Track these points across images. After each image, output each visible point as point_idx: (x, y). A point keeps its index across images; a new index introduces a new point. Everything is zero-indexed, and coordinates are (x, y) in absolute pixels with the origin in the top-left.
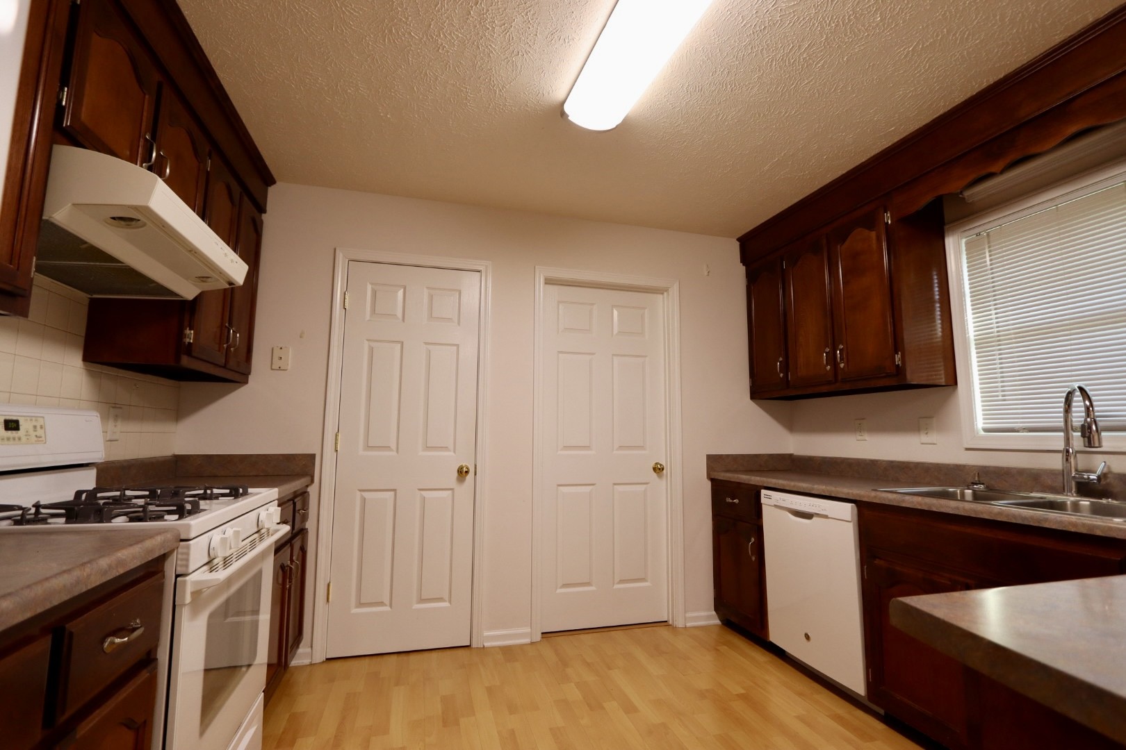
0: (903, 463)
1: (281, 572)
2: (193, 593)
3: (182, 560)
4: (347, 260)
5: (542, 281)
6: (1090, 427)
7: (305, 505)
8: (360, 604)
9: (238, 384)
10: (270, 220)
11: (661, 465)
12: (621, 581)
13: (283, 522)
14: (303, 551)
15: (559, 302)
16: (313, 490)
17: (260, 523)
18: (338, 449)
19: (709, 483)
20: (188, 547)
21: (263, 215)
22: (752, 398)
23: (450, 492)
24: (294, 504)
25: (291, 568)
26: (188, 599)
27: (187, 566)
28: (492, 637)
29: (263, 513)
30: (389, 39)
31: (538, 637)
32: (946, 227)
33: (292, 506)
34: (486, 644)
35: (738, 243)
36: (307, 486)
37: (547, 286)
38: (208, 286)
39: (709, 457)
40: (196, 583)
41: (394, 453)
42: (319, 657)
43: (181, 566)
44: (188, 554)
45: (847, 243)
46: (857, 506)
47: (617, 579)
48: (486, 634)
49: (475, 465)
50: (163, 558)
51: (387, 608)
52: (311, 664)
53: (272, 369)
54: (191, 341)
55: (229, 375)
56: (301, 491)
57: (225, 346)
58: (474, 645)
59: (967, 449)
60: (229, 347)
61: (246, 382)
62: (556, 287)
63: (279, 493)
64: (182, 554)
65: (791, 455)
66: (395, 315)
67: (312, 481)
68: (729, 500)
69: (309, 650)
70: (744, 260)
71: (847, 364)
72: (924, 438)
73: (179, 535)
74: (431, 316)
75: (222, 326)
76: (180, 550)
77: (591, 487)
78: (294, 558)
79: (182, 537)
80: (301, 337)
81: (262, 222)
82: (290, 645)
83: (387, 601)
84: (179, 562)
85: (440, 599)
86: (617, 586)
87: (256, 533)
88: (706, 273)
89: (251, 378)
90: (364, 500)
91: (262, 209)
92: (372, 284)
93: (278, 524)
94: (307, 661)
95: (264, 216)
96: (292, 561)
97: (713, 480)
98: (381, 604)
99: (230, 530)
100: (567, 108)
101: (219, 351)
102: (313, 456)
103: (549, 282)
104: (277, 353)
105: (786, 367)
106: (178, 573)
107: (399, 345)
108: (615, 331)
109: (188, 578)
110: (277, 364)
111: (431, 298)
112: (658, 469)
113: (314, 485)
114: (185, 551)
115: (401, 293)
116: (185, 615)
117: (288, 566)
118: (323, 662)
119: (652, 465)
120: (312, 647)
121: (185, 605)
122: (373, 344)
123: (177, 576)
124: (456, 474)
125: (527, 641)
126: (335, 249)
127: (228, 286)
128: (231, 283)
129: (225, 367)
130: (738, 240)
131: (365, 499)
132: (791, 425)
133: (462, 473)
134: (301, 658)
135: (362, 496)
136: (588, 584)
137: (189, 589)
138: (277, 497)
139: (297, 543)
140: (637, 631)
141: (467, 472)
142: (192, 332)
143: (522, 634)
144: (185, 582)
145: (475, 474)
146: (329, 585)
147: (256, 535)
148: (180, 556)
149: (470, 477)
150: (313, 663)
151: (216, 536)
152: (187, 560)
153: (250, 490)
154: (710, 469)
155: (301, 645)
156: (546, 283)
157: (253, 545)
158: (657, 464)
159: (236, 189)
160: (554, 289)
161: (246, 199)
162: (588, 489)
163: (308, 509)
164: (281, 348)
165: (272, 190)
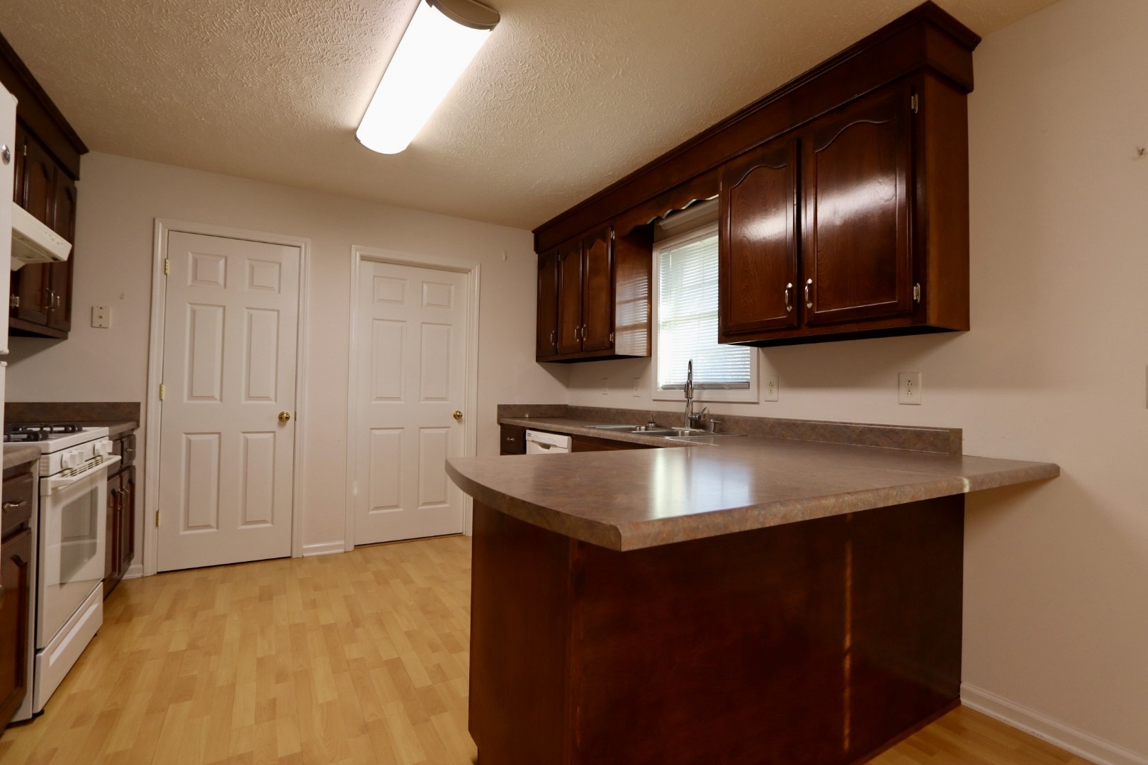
0: (622, 410)
1: (112, 496)
2: (53, 489)
3: (44, 467)
4: (167, 230)
5: (358, 258)
6: (688, 386)
7: (132, 443)
8: (188, 527)
9: (57, 340)
10: (83, 187)
11: (460, 413)
12: (424, 504)
13: (114, 453)
14: (132, 484)
15: (374, 276)
16: (138, 434)
17: (96, 451)
18: (163, 398)
19: (499, 427)
20: (48, 459)
21: (76, 182)
22: (537, 361)
23: (272, 434)
24: (122, 443)
25: (121, 494)
26: (50, 492)
27: (48, 471)
28: (310, 549)
29: (98, 444)
30: (199, 74)
31: (352, 548)
32: (654, 244)
33: (120, 445)
34: (305, 555)
35: (533, 235)
36: (133, 430)
37: (363, 262)
38: (31, 261)
39: (499, 406)
40: (55, 482)
41: (218, 402)
42: (150, 570)
43: (44, 471)
44: (48, 463)
45: (593, 248)
46: (573, 439)
47: (421, 502)
48: (305, 547)
49: (295, 413)
50: (30, 464)
51: (215, 530)
52: (143, 577)
53: (92, 326)
54: (18, 306)
55: (49, 332)
56: (126, 434)
57: (47, 307)
58: (294, 556)
59: (654, 400)
60: (50, 309)
61: (66, 338)
62: (372, 264)
63: (110, 431)
64: (43, 463)
65: (567, 405)
66: (217, 282)
67: (138, 426)
68: (508, 439)
69: (140, 566)
70: (537, 249)
71: (588, 338)
72: (635, 393)
73: (40, 451)
74: (252, 284)
75: (42, 290)
76: (42, 460)
77: (400, 430)
78: (124, 487)
79: (43, 452)
80: (121, 298)
81: (75, 189)
82: (122, 557)
83: (214, 524)
84: (42, 468)
85: (264, 521)
86: (420, 508)
87: (93, 458)
88: (504, 258)
89: (70, 334)
90: (189, 442)
91: (74, 176)
92: (192, 253)
93: (110, 454)
94: (139, 575)
95: (77, 184)
96: (122, 490)
97: (501, 425)
98: (208, 526)
99: (75, 451)
100: (359, 134)
101: (41, 312)
102: (137, 405)
103: (363, 258)
104: (97, 312)
105: (556, 339)
106: (41, 475)
107: (221, 309)
108: (425, 304)
109: (49, 479)
110: (97, 322)
111: (252, 268)
112: (458, 416)
113: (139, 429)
114: (46, 461)
115: (222, 262)
116: (48, 503)
117: (118, 492)
118: (154, 575)
119: (454, 412)
120: (143, 563)
121: (48, 496)
122: (195, 307)
123: (40, 477)
124: (277, 420)
125: (342, 550)
126: (154, 220)
127: (52, 261)
128: (55, 259)
129: (47, 325)
130: (533, 232)
131: (190, 440)
132: (568, 382)
133: (283, 419)
134: (133, 571)
135: (187, 438)
136: (396, 506)
137: (50, 486)
138: (108, 434)
139: (126, 475)
140: (436, 541)
141: (287, 418)
142: (18, 298)
143: (336, 546)
144: (47, 481)
145: (295, 419)
146: (157, 512)
147: (93, 460)
148: (41, 464)
149: (291, 421)
150: (145, 575)
151: (66, 454)
152: (48, 467)
153: (84, 428)
154: (500, 416)
155: (132, 562)
156: (362, 260)
157: (90, 466)
158: (457, 411)
159: (50, 164)
160: (370, 265)
161: (60, 172)
162: (398, 432)
163: (135, 448)
164: (101, 308)
165: (84, 159)
